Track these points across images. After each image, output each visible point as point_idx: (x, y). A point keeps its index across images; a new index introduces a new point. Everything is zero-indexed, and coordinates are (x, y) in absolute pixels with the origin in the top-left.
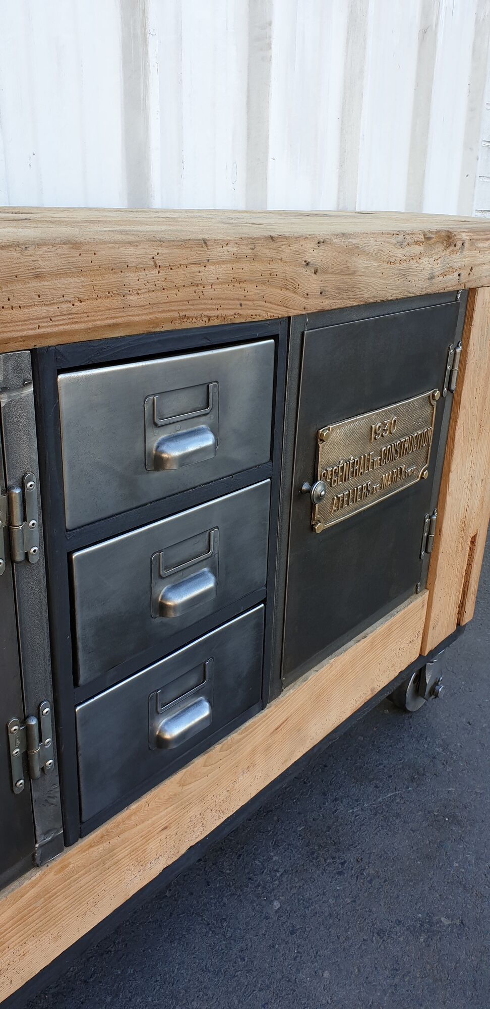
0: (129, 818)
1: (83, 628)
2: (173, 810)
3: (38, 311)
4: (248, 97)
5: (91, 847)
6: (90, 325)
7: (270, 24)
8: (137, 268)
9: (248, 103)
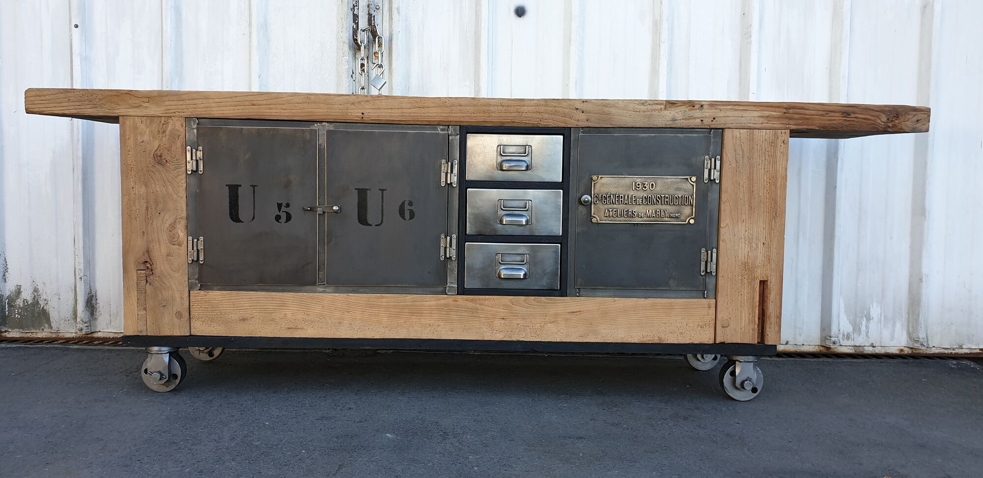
0: (485, 300)
1: (469, 214)
2: (507, 312)
3: (460, 115)
4: (740, 63)
5: (467, 300)
6: (477, 120)
7: (751, 26)
8: (494, 106)
9: (740, 66)
